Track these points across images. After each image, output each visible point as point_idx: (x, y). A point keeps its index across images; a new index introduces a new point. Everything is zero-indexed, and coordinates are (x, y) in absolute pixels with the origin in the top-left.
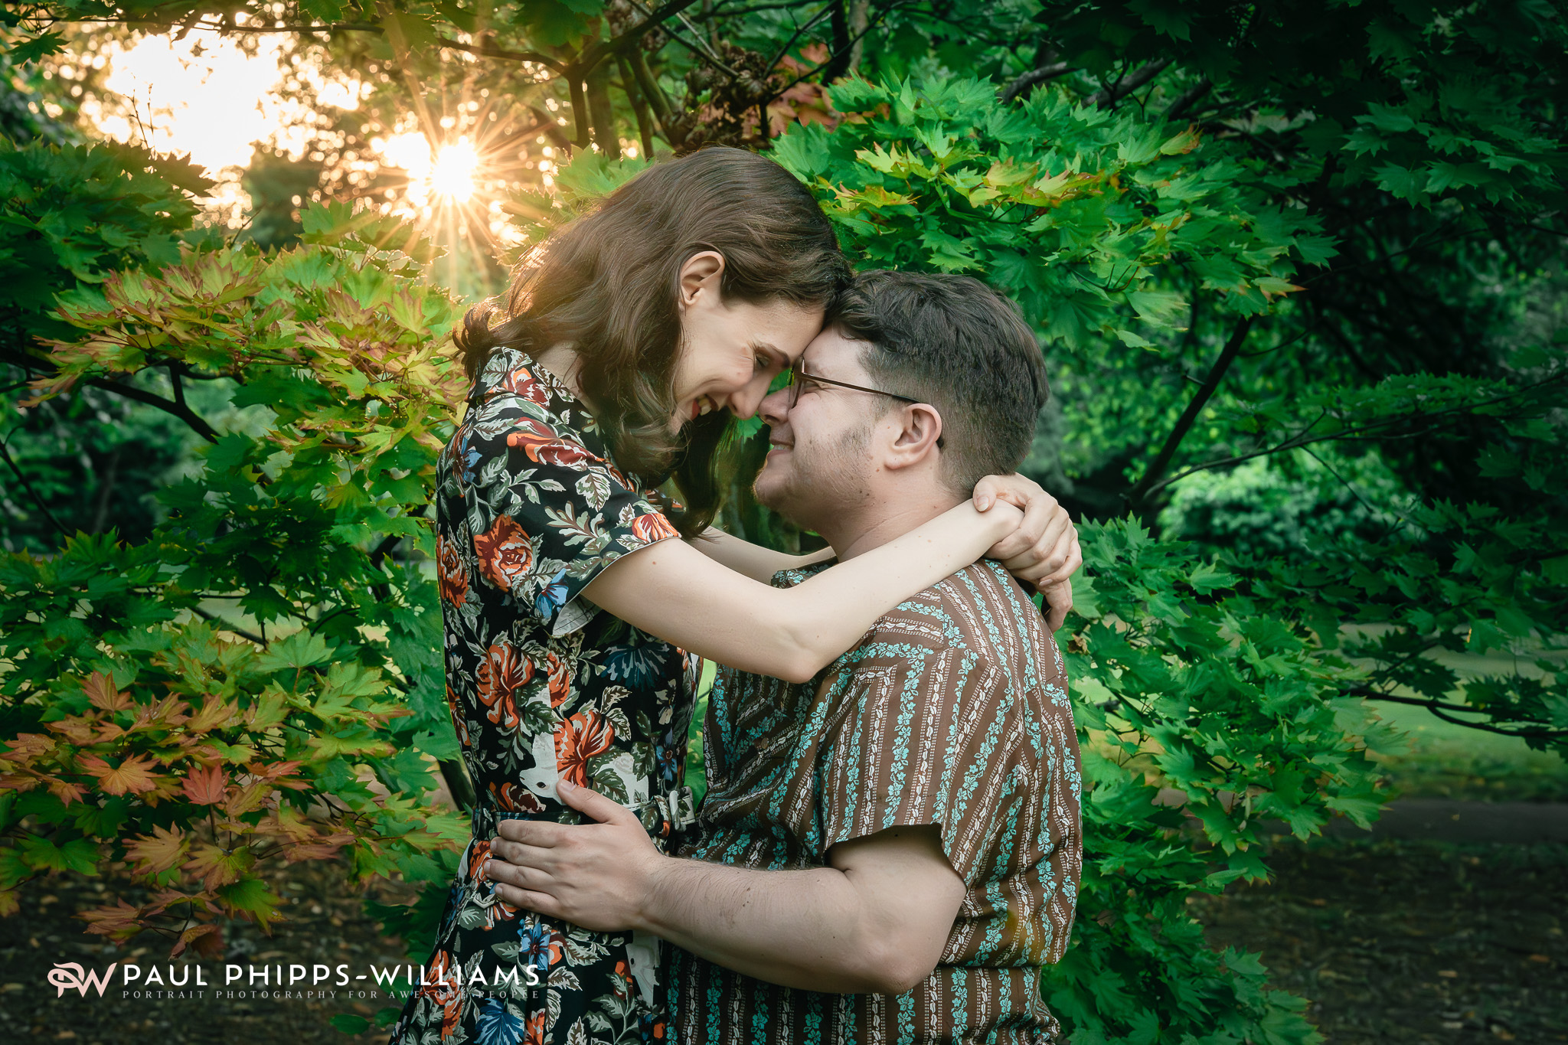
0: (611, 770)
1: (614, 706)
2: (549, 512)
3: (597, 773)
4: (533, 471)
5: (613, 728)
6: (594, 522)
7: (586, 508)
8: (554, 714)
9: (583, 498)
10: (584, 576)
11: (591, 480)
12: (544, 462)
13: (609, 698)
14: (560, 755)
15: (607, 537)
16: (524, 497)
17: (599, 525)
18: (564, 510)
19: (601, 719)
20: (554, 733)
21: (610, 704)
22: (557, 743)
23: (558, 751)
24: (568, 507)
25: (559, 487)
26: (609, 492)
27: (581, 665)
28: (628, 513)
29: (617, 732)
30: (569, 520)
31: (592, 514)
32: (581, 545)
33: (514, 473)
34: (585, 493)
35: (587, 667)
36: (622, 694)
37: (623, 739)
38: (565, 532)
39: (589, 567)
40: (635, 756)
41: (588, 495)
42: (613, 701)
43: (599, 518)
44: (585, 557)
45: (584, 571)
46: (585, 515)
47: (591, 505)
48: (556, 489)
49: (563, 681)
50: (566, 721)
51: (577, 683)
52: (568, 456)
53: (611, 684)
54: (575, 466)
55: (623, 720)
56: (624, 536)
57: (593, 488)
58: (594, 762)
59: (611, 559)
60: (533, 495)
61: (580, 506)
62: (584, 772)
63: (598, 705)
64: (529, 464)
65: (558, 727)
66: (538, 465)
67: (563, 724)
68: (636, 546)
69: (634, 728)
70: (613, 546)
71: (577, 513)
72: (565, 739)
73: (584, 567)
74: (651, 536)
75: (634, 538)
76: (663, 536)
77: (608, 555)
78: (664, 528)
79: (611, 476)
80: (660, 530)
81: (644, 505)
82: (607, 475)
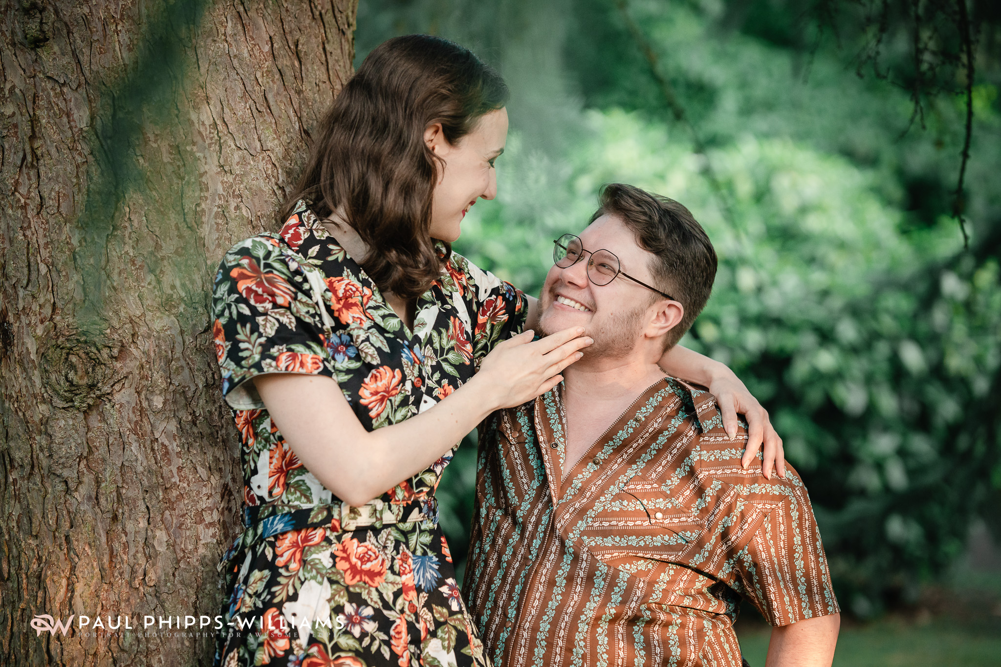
0: (303, 481)
2: (239, 327)
3: (292, 481)
4: (236, 296)
7: (258, 331)
8: (272, 437)
10: (237, 380)
11: (266, 320)
12: (245, 296)
14: (272, 466)
16: (230, 313)
17: (260, 344)
20: (270, 450)
22: (271, 458)
23: (271, 463)
24: (249, 326)
25: (248, 313)
26: (274, 333)
28: (280, 349)
30: (246, 337)
31: (260, 336)
38: (242, 345)
39: (241, 375)
41: (261, 326)
43: (263, 340)
46: (255, 335)
47: (261, 331)
48: (246, 313)
50: (279, 444)
52: (259, 298)
54: (261, 307)
56: (268, 361)
57: (265, 326)
58: (292, 474)
59: (253, 374)
60: (234, 313)
61: (255, 329)
62: (285, 479)
64: (237, 292)
65: (273, 447)
66: (241, 295)
67: (277, 445)
68: (272, 372)
70: (258, 365)
71: (252, 332)
72: (277, 456)
73: (239, 373)
74: (287, 368)
75: (274, 364)
76: (296, 371)
77: (252, 370)
78: (302, 365)
79: (285, 320)
80: (298, 365)
81: (299, 348)
82: (281, 319)
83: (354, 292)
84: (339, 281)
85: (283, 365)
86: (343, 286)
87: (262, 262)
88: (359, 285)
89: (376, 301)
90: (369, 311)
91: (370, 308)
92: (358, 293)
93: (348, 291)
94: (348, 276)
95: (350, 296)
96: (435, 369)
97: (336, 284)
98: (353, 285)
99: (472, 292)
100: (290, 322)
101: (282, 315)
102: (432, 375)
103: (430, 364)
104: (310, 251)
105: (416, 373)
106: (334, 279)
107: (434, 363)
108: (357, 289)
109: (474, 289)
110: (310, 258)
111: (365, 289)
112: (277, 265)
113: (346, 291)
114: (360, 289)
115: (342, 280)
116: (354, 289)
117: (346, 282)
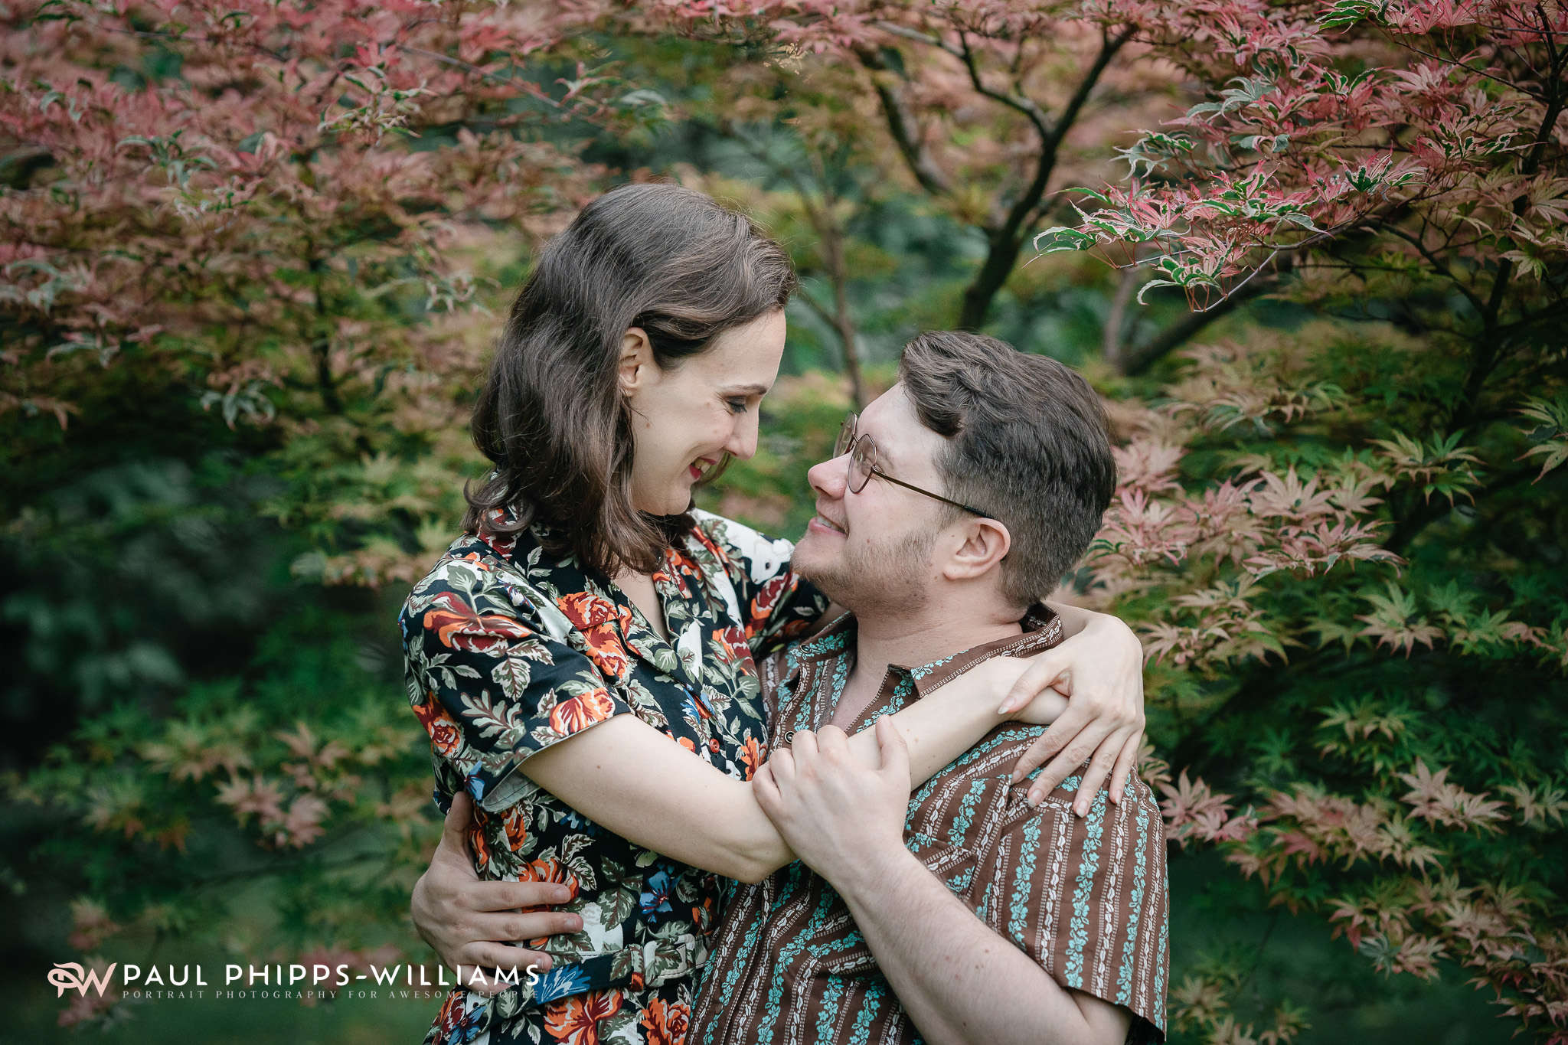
1: (576, 855)
2: (465, 699)
4: (448, 655)
5: (576, 879)
6: (511, 712)
7: (503, 697)
8: (515, 856)
9: (499, 687)
10: (498, 772)
11: (509, 666)
12: (458, 647)
13: (570, 847)
15: (520, 728)
16: (441, 682)
17: (516, 716)
18: (480, 698)
19: (563, 869)
20: (519, 875)
21: (571, 854)
24: (485, 694)
25: (475, 674)
26: (528, 679)
27: (537, 811)
28: (548, 703)
29: (581, 882)
30: (484, 709)
31: (510, 703)
32: (496, 737)
33: (430, 655)
34: (501, 682)
35: (544, 813)
36: (585, 842)
37: (587, 888)
38: (479, 723)
39: (503, 762)
40: (603, 906)
41: (505, 684)
42: (574, 850)
43: (516, 708)
44: (499, 751)
45: (498, 767)
46: (502, 704)
47: (507, 694)
48: (472, 676)
49: (518, 825)
50: (529, 865)
51: (534, 828)
52: (483, 641)
53: (572, 832)
54: (491, 651)
55: (587, 869)
56: (539, 729)
57: (511, 676)
59: (523, 757)
60: (450, 682)
61: (497, 694)
63: (558, 853)
64: (443, 649)
65: (520, 871)
66: (452, 650)
67: (526, 868)
68: (551, 741)
69: (599, 876)
70: (526, 741)
71: (494, 702)
73: (498, 762)
74: (570, 727)
75: (550, 730)
76: (584, 725)
77: (521, 750)
78: (588, 713)
79: (534, 655)
80: (583, 717)
81: (572, 686)
82: (529, 655)
83: (606, 614)
84: (580, 599)
85: (563, 728)
86: (588, 607)
87: (473, 598)
88: (610, 602)
89: (638, 625)
90: (632, 642)
91: (632, 637)
92: (611, 616)
93: (596, 613)
94: (592, 590)
95: (601, 623)
96: (730, 715)
97: (577, 605)
98: (602, 604)
99: (740, 570)
100: (544, 655)
101: (529, 648)
102: (729, 726)
103: (720, 709)
104: (529, 557)
105: (708, 733)
106: (573, 596)
107: (727, 706)
108: (609, 609)
109: (742, 565)
110: (532, 567)
111: (620, 607)
112: (493, 599)
113: (593, 614)
114: (614, 609)
115: (585, 596)
116: (605, 610)
117: (591, 598)
